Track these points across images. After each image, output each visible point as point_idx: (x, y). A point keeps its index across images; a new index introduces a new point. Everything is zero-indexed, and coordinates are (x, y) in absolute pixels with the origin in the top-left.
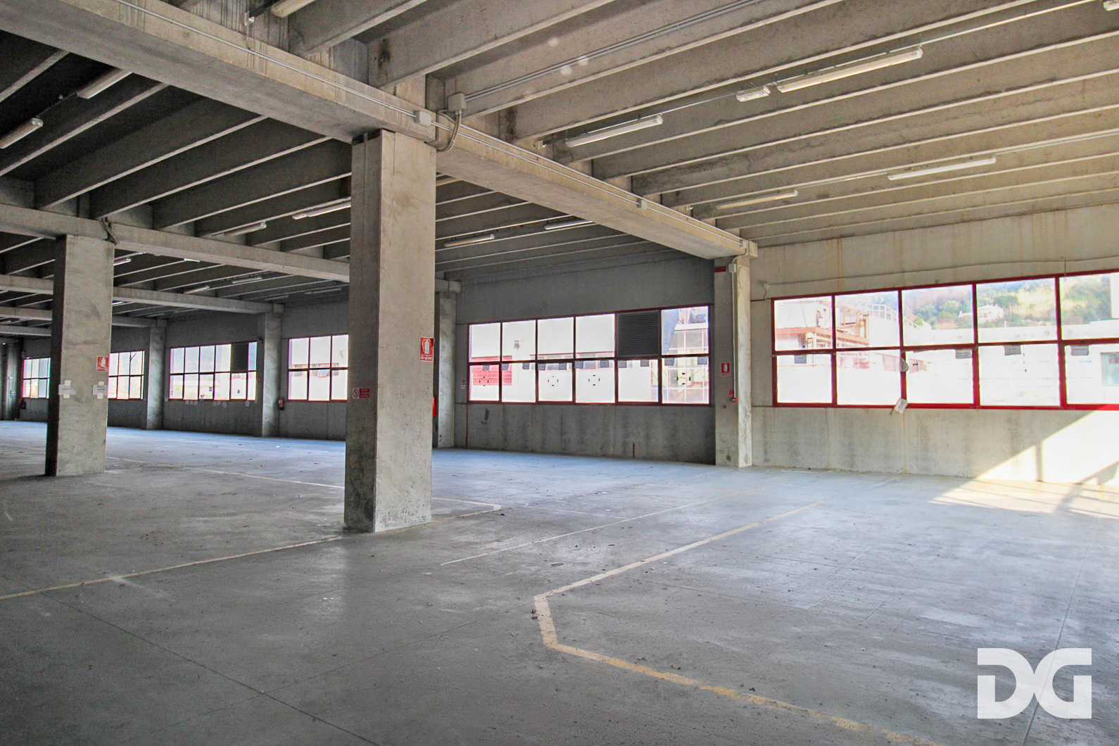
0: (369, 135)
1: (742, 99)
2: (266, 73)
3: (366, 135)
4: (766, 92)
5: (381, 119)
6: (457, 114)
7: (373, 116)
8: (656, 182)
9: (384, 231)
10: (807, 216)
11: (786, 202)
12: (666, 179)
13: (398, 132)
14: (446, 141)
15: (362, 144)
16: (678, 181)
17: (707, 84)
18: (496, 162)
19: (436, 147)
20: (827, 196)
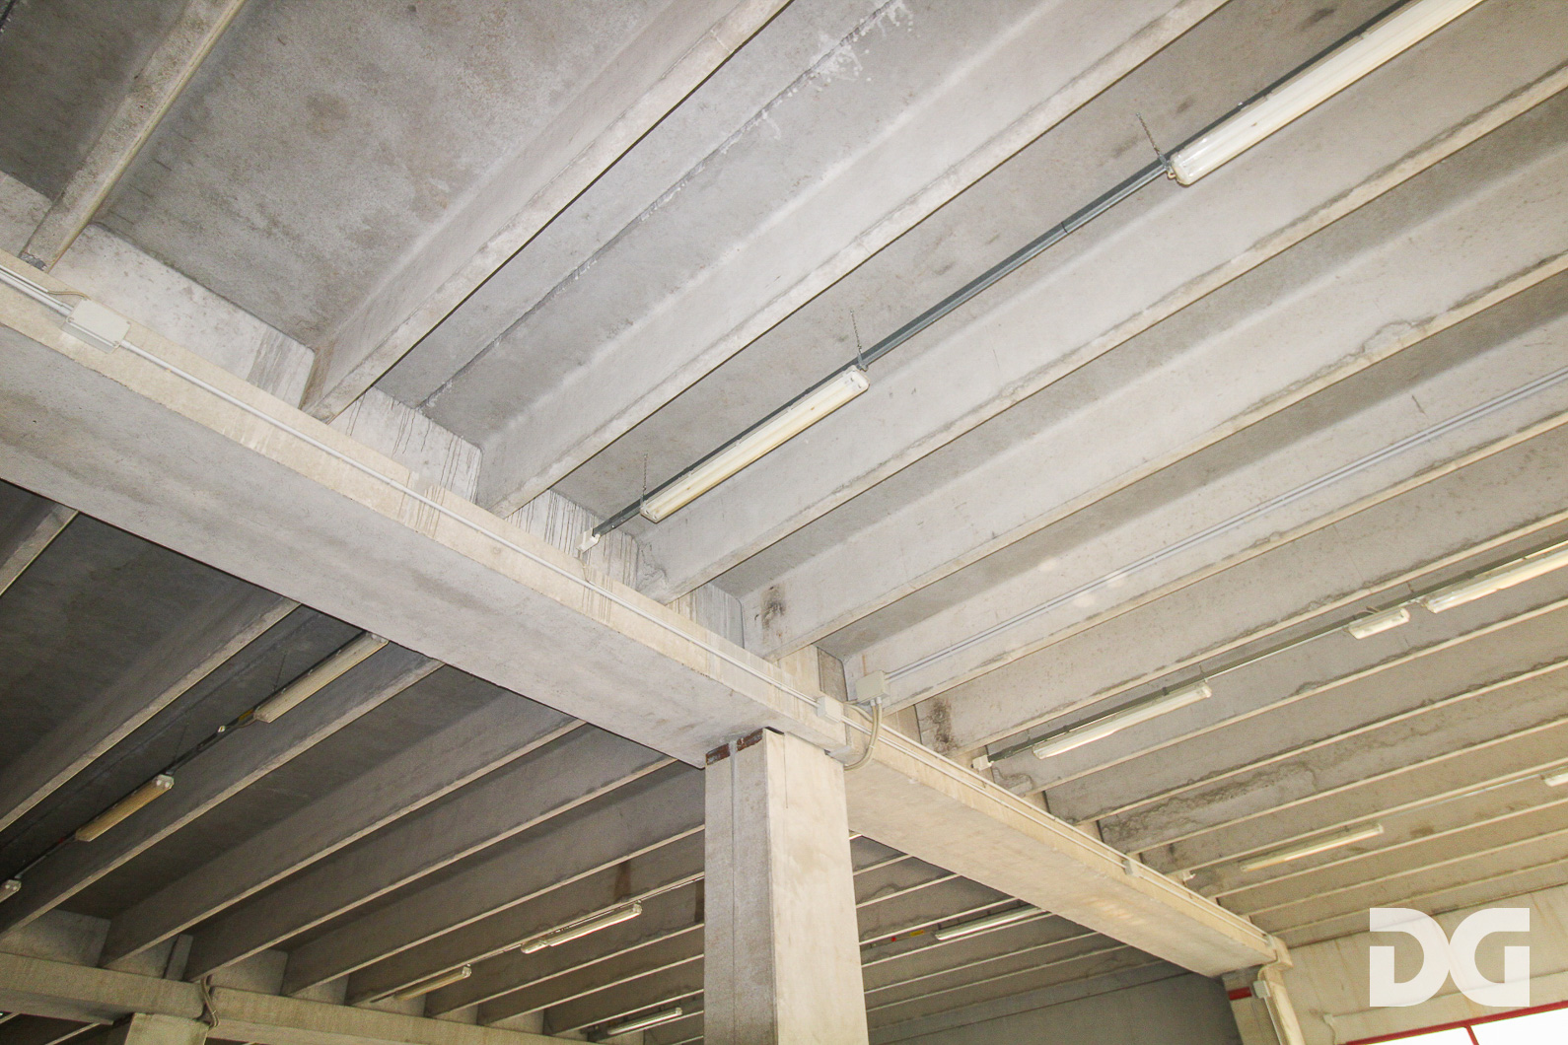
0: (739, 742)
1: (1360, 634)
2: (608, 621)
3: (733, 744)
4: (1403, 617)
5: (771, 706)
6: (873, 704)
7: (759, 701)
8: (1146, 828)
9: (779, 914)
10: (1385, 875)
11: (1357, 849)
12: (1165, 819)
13: (789, 733)
14: (862, 750)
15: (728, 758)
16: (1188, 820)
17: (1315, 606)
18: (931, 788)
19: (841, 762)
20: (1428, 831)
